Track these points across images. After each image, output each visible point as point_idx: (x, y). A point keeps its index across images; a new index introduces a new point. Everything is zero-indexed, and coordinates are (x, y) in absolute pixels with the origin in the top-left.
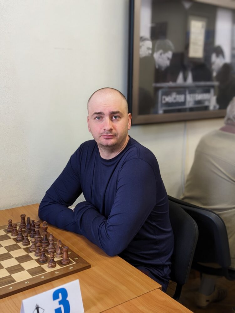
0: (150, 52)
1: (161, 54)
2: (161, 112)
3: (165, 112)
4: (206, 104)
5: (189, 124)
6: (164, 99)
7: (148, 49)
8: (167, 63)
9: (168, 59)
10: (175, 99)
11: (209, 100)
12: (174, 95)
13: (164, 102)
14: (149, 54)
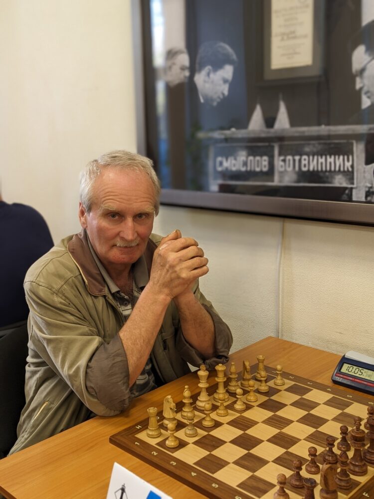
0: (187, 73)
1: (208, 74)
2: (214, 187)
3: (224, 189)
4: (339, 182)
5: (292, 226)
6: (221, 164)
7: (183, 68)
8: (225, 89)
9: (225, 81)
10: (245, 164)
11: (349, 175)
12: (242, 156)
13: (220, 169)
14: (185, 77)
